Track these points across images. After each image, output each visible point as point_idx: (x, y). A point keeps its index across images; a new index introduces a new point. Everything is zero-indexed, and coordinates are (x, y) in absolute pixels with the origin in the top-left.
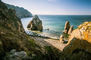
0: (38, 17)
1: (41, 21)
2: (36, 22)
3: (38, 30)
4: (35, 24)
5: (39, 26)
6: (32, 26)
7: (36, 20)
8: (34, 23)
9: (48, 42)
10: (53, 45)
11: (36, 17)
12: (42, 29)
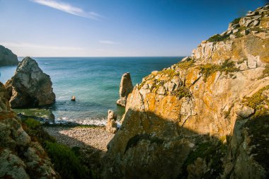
0: (37, 64)
1: (49, 76)
2: (30, 79)
3: (40, 104)
4: (29, 86)
5: (41, 91)
6: (15, 93)
7: (29, 73)
8: (23, 85)
9: (71, 136)
10: (87, 142)
11: (28, 63)
12: (55, 100)
